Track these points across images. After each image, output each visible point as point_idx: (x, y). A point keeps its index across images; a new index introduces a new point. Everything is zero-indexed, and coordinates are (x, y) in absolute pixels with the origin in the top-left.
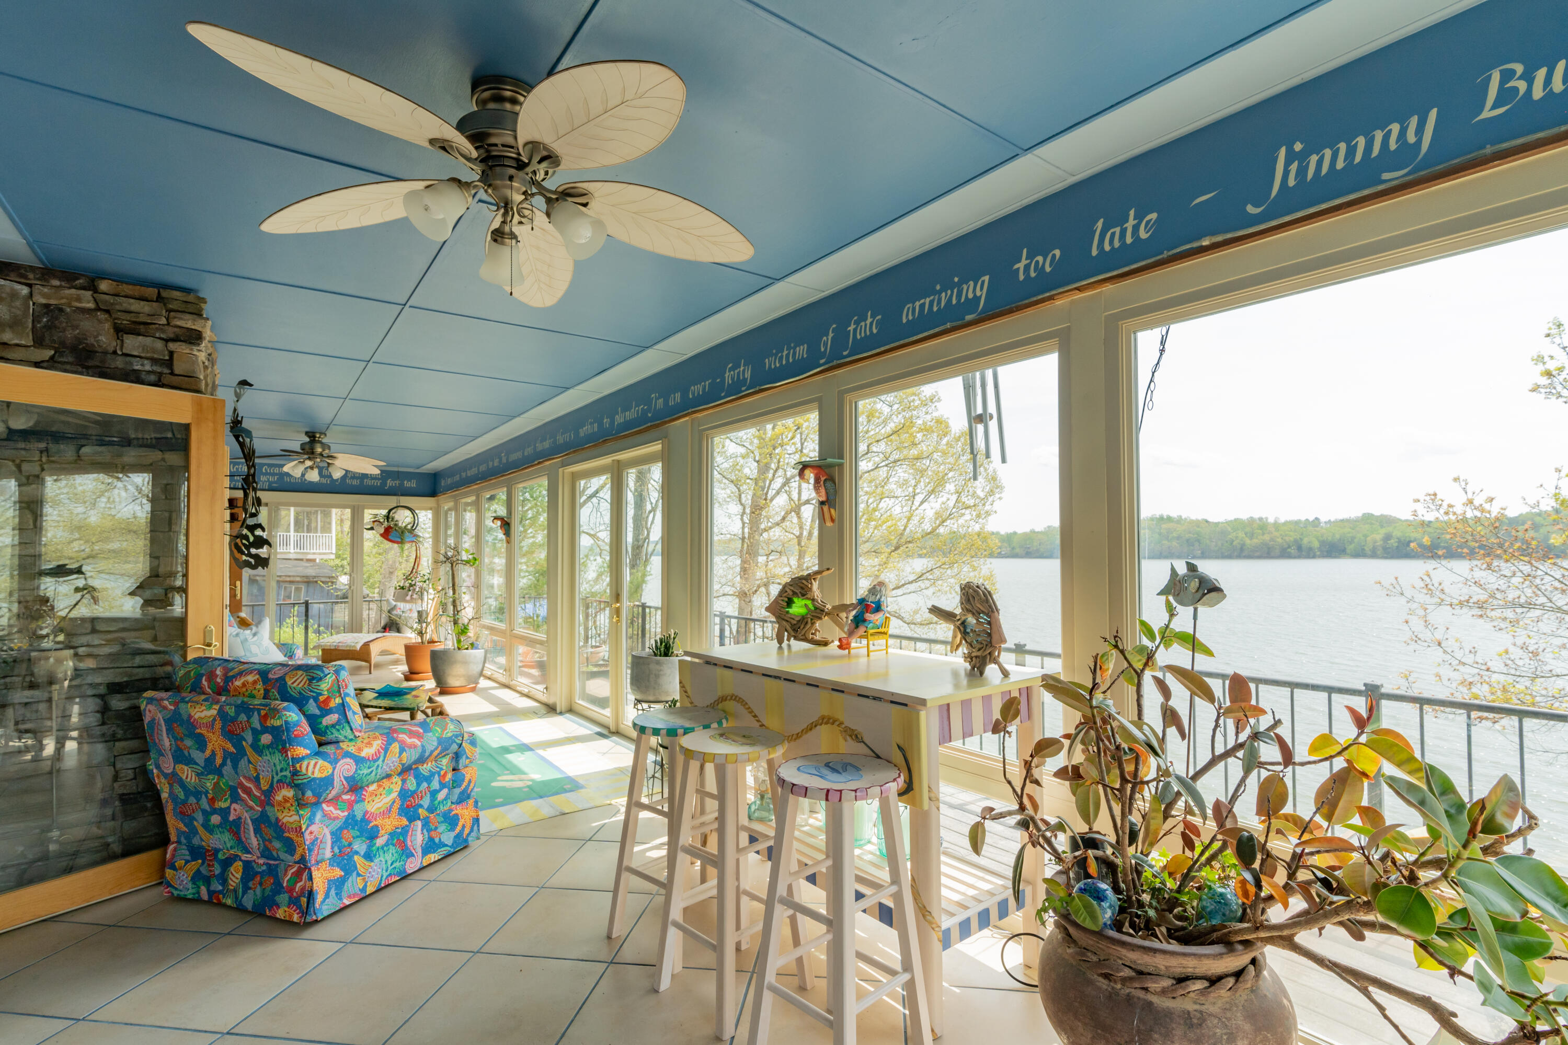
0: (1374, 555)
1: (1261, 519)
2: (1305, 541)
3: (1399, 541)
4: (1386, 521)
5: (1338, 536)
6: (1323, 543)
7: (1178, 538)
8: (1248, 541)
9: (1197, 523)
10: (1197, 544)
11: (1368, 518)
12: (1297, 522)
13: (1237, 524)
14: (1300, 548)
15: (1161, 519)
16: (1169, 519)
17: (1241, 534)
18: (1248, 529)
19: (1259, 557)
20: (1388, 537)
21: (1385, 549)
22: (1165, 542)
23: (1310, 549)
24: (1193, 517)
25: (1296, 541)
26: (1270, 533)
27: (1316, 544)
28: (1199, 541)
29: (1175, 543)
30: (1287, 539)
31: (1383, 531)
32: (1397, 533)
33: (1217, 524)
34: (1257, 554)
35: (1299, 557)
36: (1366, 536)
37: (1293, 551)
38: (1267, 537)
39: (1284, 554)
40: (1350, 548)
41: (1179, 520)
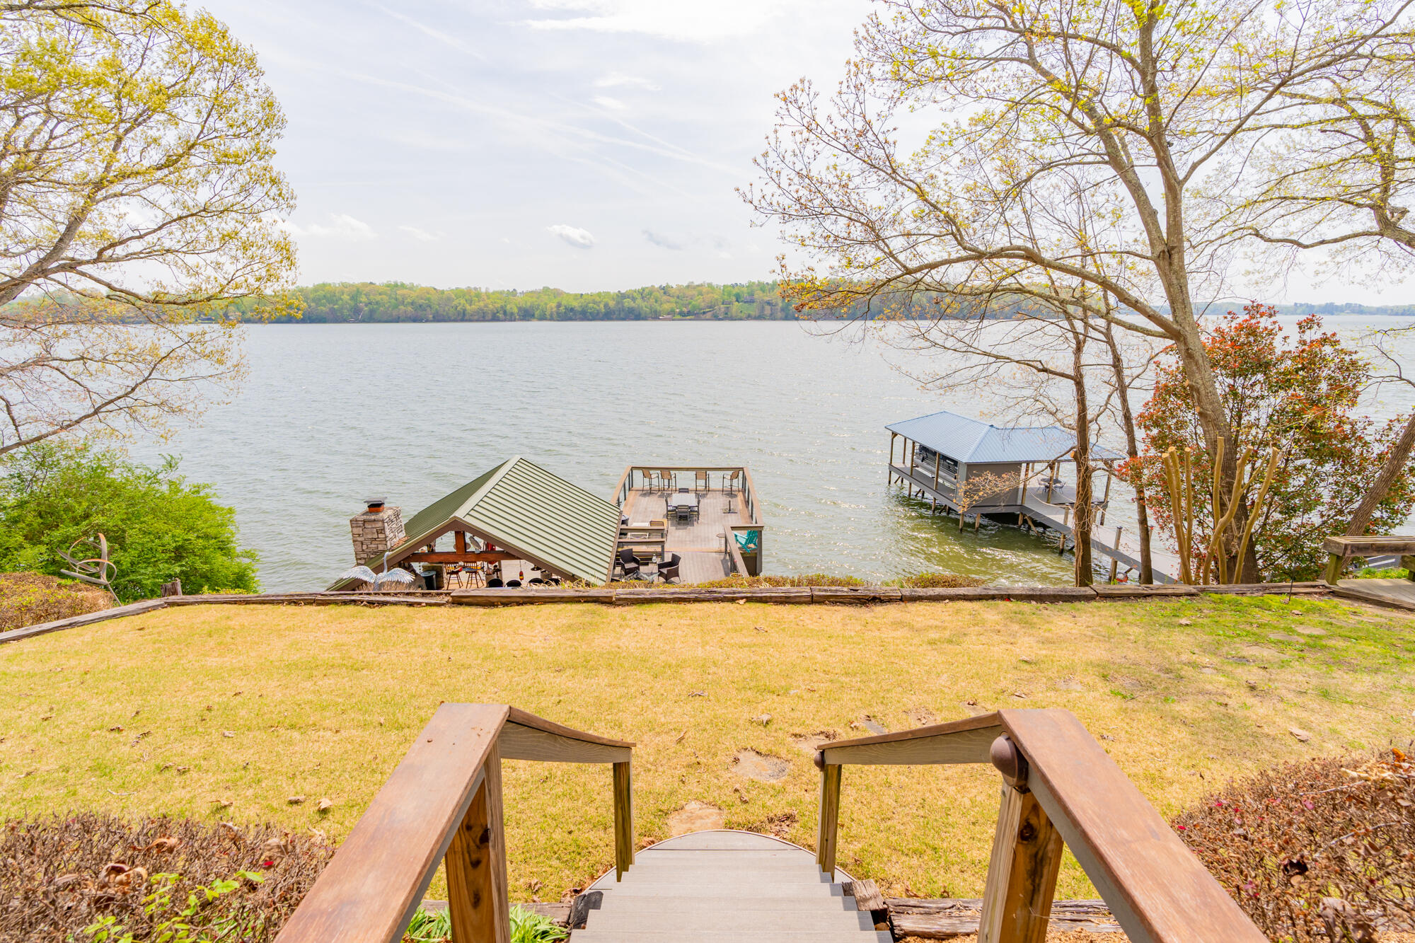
0: (552, 319)
1: (476, 289)
2: (508, 307)
3: (566, 309)
4: (557, 293)
5: (529, 304)
6: (520, 309)
7: (412, 304)
8: (468, 307)
9: (428, 291)
10: (428, 309)
11: (546, 289)
12: (501, 293)
13: (460, 293)
14: (505, 313)
15: (396, 285)
16: (403, 285)
17: (463, 301)
18: (467, 297)
19: (477, 321)
20: (559, 305)
21: (558, 313)
22: (402, 307)
23: (512, 314)
24: (423, 285)
25: (502, 307)
26: (484, 300)
27: (516, 310)
28: (430, 306)
29: (410, 308)
30: (496, 305)
31: (556, 301)
32: (564, 303)
33: (443, 292)
34: (476, 318)
35: (505, 320)
36: (546, 304)
37: (501, 315)
38: (482, 304)
39: (495, 318)
40: (537, 313)
41: (412, 288)
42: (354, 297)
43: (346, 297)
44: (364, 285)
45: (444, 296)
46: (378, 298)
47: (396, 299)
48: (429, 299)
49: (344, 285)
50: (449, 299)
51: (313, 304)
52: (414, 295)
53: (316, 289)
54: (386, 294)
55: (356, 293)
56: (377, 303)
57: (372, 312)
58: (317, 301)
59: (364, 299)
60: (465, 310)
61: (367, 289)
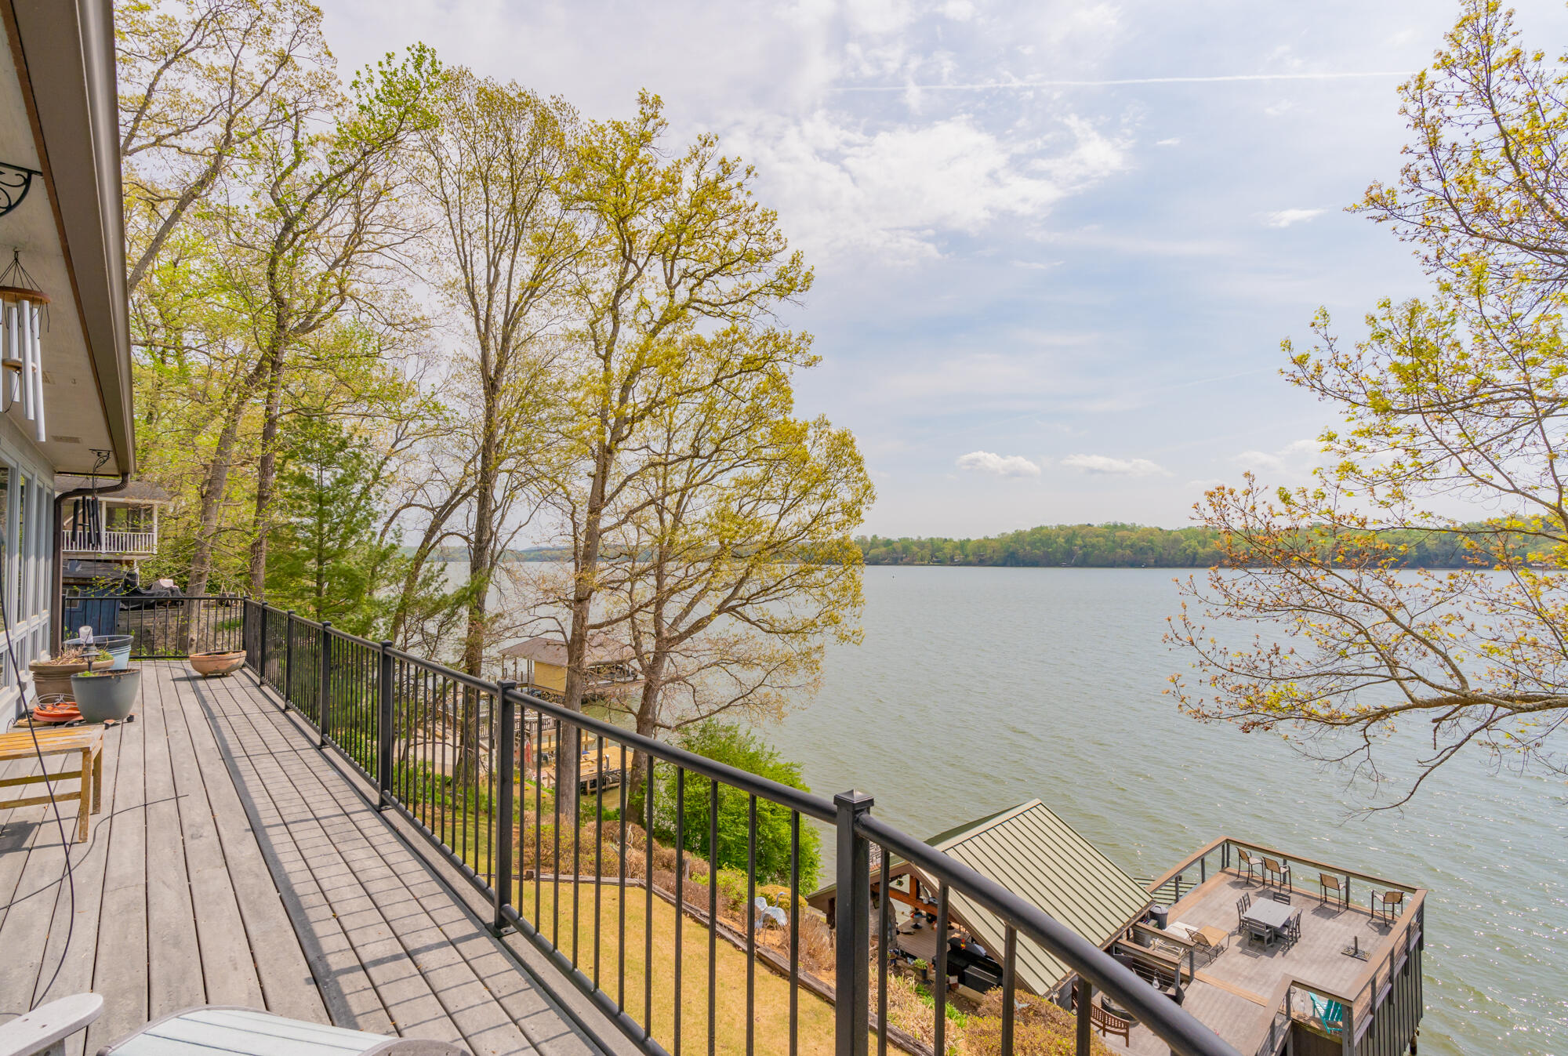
8: (1201, 550)
9: (1151, 532)
10: (1150, 552)
15: (1115, 526)
16: (1123, 527)
17: (1194, 543)
18: (1200, 538)
24: (1147, 525)
25: (1248, 550)
28: (1152, 549)
29: (1128, 552)
31: (1332, 542)
33: (1170, 532)
37: (1244, 560)
38: (1219, 546)
41: (1133, 529)
42: (1069, 540)
43: (1061, 540)
44: (1081, 527)
45: (1171, 537)
46: (1094, 540)
47: (1114, 542)
48: (1151, 541)
49: (1061, 528)
50: (1177, 541)
51: (1028, 548)
52: (1134, 536)
53: (1035, 531)
54: (1104, 536)
55: (1072, 534)
56: (1093, 546)
57: (1086, 555)
58: (1033, 544)
59: (1079, 542)
60: (1195, 554)
61: (1084, 532)
